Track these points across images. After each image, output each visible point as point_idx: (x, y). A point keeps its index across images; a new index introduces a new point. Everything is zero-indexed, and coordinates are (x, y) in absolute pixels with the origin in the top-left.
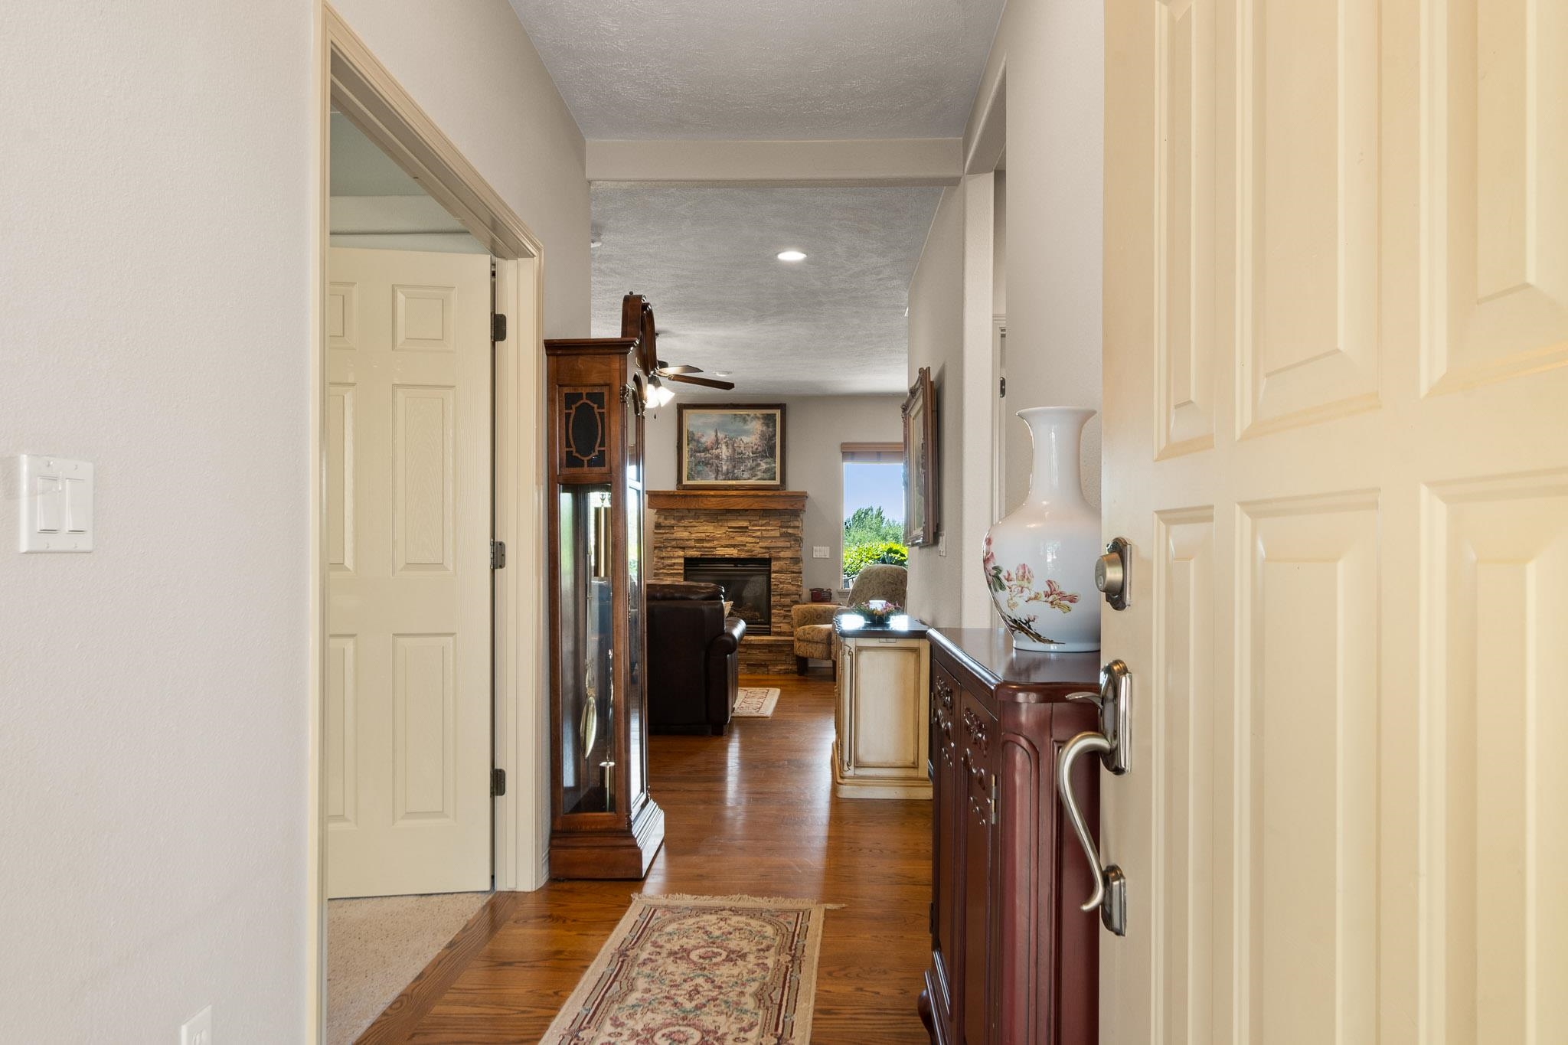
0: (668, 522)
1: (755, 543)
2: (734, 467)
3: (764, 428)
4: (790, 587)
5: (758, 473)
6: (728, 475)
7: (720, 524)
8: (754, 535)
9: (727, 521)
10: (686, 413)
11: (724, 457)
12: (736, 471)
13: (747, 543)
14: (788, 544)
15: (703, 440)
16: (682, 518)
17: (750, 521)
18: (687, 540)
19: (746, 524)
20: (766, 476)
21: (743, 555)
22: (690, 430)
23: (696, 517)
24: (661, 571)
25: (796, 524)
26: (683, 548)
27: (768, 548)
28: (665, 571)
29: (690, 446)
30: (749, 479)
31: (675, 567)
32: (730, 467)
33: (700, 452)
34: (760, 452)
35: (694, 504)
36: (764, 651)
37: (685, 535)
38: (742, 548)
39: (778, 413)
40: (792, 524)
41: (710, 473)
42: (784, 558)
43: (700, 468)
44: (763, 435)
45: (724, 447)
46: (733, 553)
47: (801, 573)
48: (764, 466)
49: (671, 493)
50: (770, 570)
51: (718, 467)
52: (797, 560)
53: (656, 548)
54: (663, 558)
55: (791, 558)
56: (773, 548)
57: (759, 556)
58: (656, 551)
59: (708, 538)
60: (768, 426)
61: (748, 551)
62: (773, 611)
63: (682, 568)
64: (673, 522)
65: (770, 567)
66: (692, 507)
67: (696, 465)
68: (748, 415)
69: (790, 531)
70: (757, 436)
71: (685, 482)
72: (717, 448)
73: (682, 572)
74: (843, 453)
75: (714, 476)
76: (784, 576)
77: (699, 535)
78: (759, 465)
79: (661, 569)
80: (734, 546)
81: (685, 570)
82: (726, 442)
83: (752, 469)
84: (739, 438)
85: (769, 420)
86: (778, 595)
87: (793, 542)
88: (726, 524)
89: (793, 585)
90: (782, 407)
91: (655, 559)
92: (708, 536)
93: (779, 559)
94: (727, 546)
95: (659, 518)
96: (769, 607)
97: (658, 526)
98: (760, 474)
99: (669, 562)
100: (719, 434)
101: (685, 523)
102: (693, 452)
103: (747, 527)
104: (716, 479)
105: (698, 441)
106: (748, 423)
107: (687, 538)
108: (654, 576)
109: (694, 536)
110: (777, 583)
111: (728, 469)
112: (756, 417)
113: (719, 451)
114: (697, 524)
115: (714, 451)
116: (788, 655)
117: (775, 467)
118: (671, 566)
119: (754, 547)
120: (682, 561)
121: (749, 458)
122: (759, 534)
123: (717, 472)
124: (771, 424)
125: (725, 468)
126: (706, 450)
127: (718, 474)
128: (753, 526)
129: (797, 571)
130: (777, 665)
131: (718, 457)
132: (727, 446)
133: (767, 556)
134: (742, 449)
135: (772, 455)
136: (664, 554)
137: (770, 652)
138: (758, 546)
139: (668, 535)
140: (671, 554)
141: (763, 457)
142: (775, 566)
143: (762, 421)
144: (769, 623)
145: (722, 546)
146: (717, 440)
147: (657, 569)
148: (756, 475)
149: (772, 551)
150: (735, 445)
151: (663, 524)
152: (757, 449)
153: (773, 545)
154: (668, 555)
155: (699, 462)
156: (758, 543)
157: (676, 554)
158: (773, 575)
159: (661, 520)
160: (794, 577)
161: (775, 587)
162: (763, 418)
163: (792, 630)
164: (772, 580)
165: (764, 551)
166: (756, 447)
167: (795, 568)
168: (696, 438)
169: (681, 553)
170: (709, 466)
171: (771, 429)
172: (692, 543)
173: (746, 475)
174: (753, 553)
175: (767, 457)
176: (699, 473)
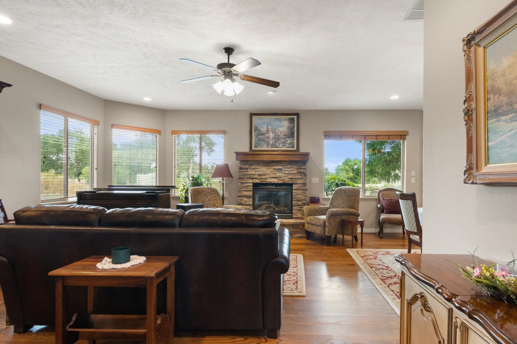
0: (245, 167)
1: (285, 176)
2: (276, 142)
3: (289, 124)
4: (301, 196)
5: (286, 145)
6: (272, 146)
7: (270, 167)
8: (285, 172)
9: (272, 166)
10: (254, 117)
11: (271, 137)
12: (276, 144)
13: (281, 176)
14: (301, 177)
15: (262, 130)
16: (252, 165)
17: (283, 166)
18: (254, 175)
19: (281, 167)
20: (290, 146)
21: (280, 182)
22: (256, 125)
23: (258, 164)
24: (242, 189)
25: (305, 167)
26: (252, 179)
27: (292, 179)
28: (244, 189)
29: (256, 133)
30: (282, 147)
31: (249, 187)
32: (274, 142)
33: (260, 135)
34: (287, 135)
35: (257, 158)
36: (290, 227)
37: (253, 172)
38: (279, 178)
39: (295, 117)
40: (302, 167)
41: (265, 145)
42: (299, 183)
43: (260, 142)
44: (289, 128)
45: (271, 133)
46: (276, 181)
47: (306, 190)
48: (289, 141)
49: (247, 153)
50: (292, 189)
51: (268, 142)
52: (305, 184)
53: (240, 178)
54: (243, 183)
55: (302, 183)
56: (294, 178)
57: (287, 182)
58: (240, 180)
59: (263, 174)
60: (291, 123)
61: (282, 180)
62: (294, 208)
63: (252, 188)
64: (247, 166)
65: (292, 187)
66: (257, 160)
67: (258, 141)
68: (282, 118)
69: (302, 171)
70: (286, 128)
71: (253, 149)
72: (268, 133)
73: (252, 189)
74: (325, 135)
75: (266, 146)
76: (299, 192)
77: (259, 172)
78: (287, 141)
79: (242, 188)
80: (276, 178)
81: (253, 189)
82: (272, 131)
83: (284, 143)
84: (278, 129)
85: (292, 121)
86: (296, 200)
87: (303, 176)
88: (272, 167)
89: (303, 196)
90: (297, 115)
91: (239, 184)
92: (263, 173)
93: (296, 184)
94: (272, 178)
95: (241, 165)
96: (292, 206)
97: (241, 168)
98: (287, 145)
99: (245, 185)
100: (268, 127)
101: (253, 167)
102: (257, 135)
103: (282, 169)
104: (267, 147)
105: (259, 130)
106: (282, 122)
107: (254, 174)
108: (239, 191)
109: (257, 173)
110: (296, 195)
111: (273, 143)
112: (286, 119)
113: (268, 135)
114: (258, 168)
115: (266, 135)
116: (301, 229)
117: (294, 142)
118: (247, 187)
119: (285, 178)
120: (252, 184)
121: (282, 138)
122: (287, 172)
123: (268, 144)
124: (292, 123)
125: (271, 142)
126: (263, 134)
127: (268, 145)
128: (285, 168)
129: (305, 189)
130: (296, 234)
131: (268, 137)
132: (272, 132)
133: (291, 182)
134: (279, 134)
135: (293, 136)
136: (243, 181)
137: (293, 228)
138: (287, 177)
139: (245, 173)
140: (247, 181)
141: (289, 137)
142: (295, 187)
143: (288, 121)
144: (292, 213)
145: (270, 178)
146: (268, 130)
147: (240, 188)
148: (286, 146)
149: (293, 180)
150: (276, 132)
151: (243, 168)
152: (286, 134)
153: (294, 177)
154: (245, 182)
155: (260, 140)
156: (287, 176)
157: (249, 181)
158: (294, 191)
159: (242, 166)
160: (304, 192)
161: (295, 197)
162: (288, 120)
163: (303, 216)
164: (293, 193)
165: (290, 180)
166: (286, 133)
167: (304, 188)
168: (258, 129)
169: (251, 181)
170: (264, 141)
171: (292, 125)
172: (256, 176)
173: (281, 146)
174: (285, 181)
175: (290, 137)
176: (260, 144)
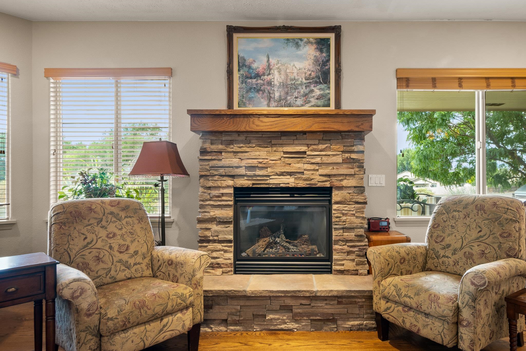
0: (215, 147)
1: (314, 170)
2: (287, 93)
3: (318, 54)
4: (353, 219)
5: (312, 99)
6: (281, 101)
7: (275, 149)
8: (313, 161)
9: (282, 145)
10: (236, 36)
11: (276, 83)
12: (289, 98)
13: (305, 170)
14: (352, 171)
15: (254, 66)
16: (231, 142)
17: (308, 145)
18: (237, 167)
19: (303, 149)
20: (320, 102)
21: (302, 184)
22: (241, 55)
23: (247, 142)
24: (207, 203)
25: (360, 148)
26: (233, 177)
27: (329, 176)
28: (212, 203)
29: (242, 72)
30: (302, 105)
31: (224, 198)
32: (282, 93)
33: (251, 78)
34: (313, 78)
35: (244, 126)
36: (332, 303)
37: (235, 161)
38: (299, 176)
39: (332, 36)
40: (355, 148)
41: (262, 100)
42: (347, 187)
43: (251, 95)
44: (316, 60)
45: (276, 73)
46: (290, 181)
47: (365, 203)
48: (317, 92)
49: (218, 113)
50: (330, 201)
51: (270, 93)
52: (361, 189)
53: (201, 176)
54: (209, 188)
55: (355, 187)
56: (335, 175)
57: (319, 185)
58: (202, 180)
59: (260, 165)
60: (321, 51)
61: (305, 180)
62: (335, 247)
63: (232, 198)
64: (220, 147)
65: (331, 196)
66: (242, 129)
67: (247, 92)
68: (301, 40)
69: (354, 156)
70: (311, 62)
71: (236, 107)
72: (269, 74)
73: (231, 203)
74: (398, 79)
75: (266, 103)
76: (347, 207)
77: (250, 161)
78: (312, 91)
79: (207, 200)
80: (290, 174)
81: (236, 202)
82: (278, 68)
83: (305, 95)
84: (292, 64)
85: (323, 45)
86: (340, 229)
87: (357, 169)
88: (281, 149)
89: (357, 217)
90: (336, 30)
91: (201, 190)
92: (260, 163)
93: (340, 188)
94: (282, 174)
95: (204, 143)
96: (329, 242)
97: (203, 152)
98: (313, 101)
99: (215, 192)
100: (270, 59)
101: (235, 148)
102: (245, 79)
103: (305, 153)
104: (269, 106)
105: (250, 67)
106: (301, 48)
107: (236, 165)
108: (200, 208)
109: (244, 163)
110: (339, 215)
111: (280, 96)
112: (309, 42)
113: (270, 77)
114: (248, 150)
115: (266, 77)
116: (361, 307)
117: (329, 93)
118: (219, 197)
119: (313, 174)
120: (231, 191)
121: (301, 84)
122: (318, 160)
123: (270, 99)
124: (324, 50)
125: (277, 95)
126: (258, 76)
127: (270, 100)
128: (311, 151)
129: (362, 201)
130: (348, 319)
131: (270, 83)
132: (279, 72)
133: (328, 185)
134: (295, 74)
135: (326, 80)
136: (210, 184)
137: (339, 303)
138: (318, 173)
139: (215, 162)
140: (219, 183)
141: (316, 83)
142: (336, 196)
143: (315, 46)
144: (329, 258)
145: (277, 174)
146: (269, 65)
147: (203, 201)
148: (310, 102)
149: (334, 179)
150: (288, 71)
151: (209, 150)
152: (310, 75)
153: (334, 172)
154: (216, 185)
155: (251, 89)
156: (317, 170)
157: (224, 184)
158: (335, 207)
159: (208, 146)
160: (359, 208)
161: (337, 220)
162: (315, 43)
163: (358, 268)
164: (333, 212)
165: (325, 179)
166: (310, 73)
167: (360, 198)
168: (247, 63)
169: (230, 182)
170: (261, 92)
171: (324, 55)
172: (242, 171)
173: (299, 102)
174: (312, 182)
175: (320, 83)
176: (250, 99)
